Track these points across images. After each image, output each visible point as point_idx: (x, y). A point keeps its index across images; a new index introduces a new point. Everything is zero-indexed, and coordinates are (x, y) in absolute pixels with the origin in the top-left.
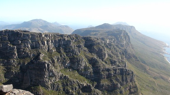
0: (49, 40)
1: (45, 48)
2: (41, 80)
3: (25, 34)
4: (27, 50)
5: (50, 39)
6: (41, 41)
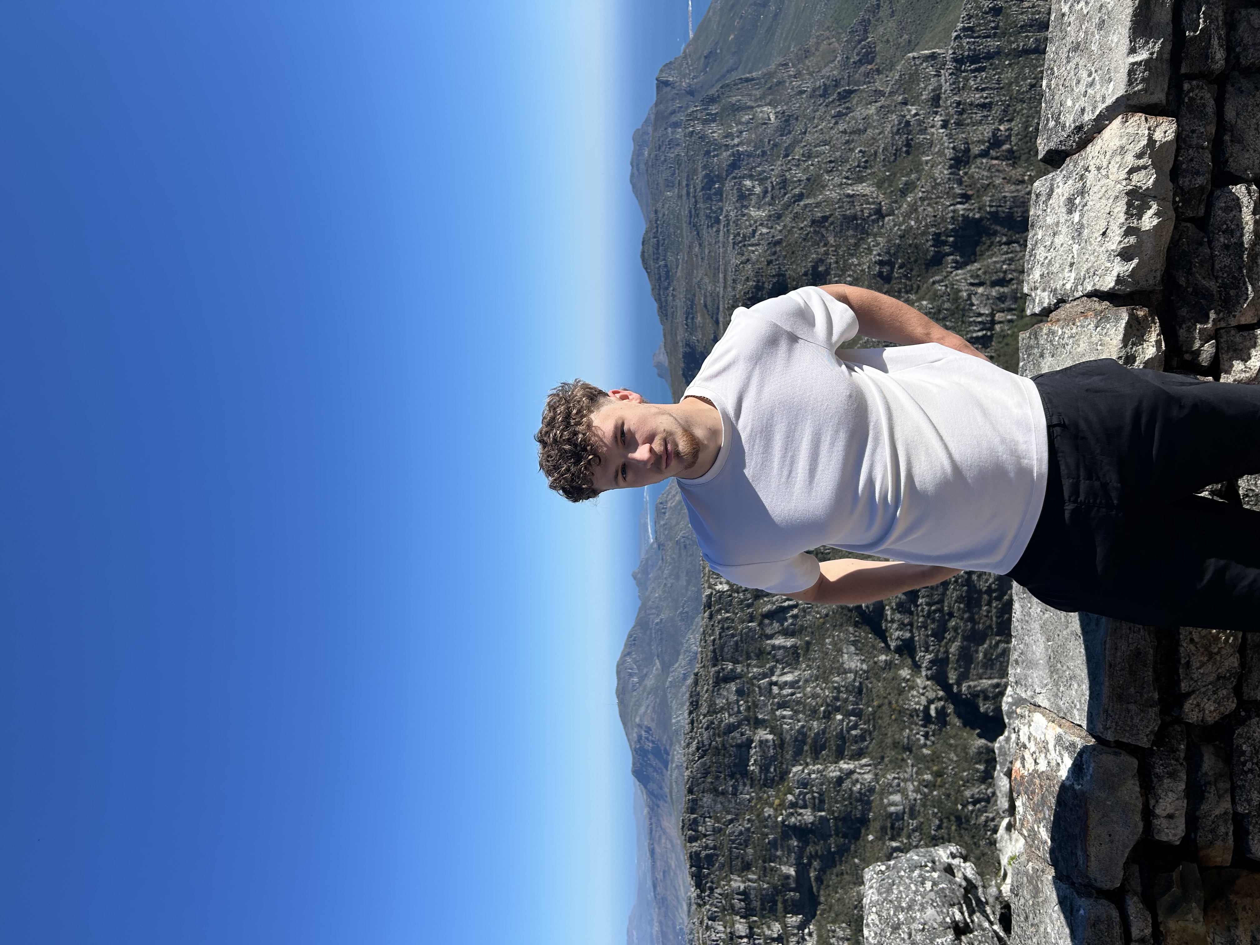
4: (815, 696)
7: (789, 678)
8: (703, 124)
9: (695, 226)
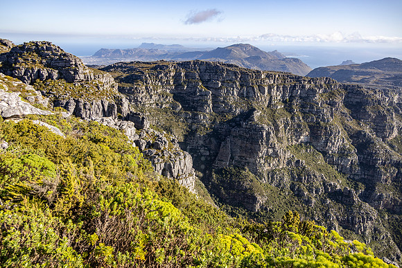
0: (272, 85)
1: (263, 100)
2: (252, 160)
3: (230, 71)
4: (230, 99)
5: (274, 83)
6: (259, 86)
7: (235, 93)
9: (396, 77)
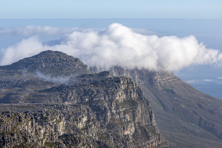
8: (125, 90)
